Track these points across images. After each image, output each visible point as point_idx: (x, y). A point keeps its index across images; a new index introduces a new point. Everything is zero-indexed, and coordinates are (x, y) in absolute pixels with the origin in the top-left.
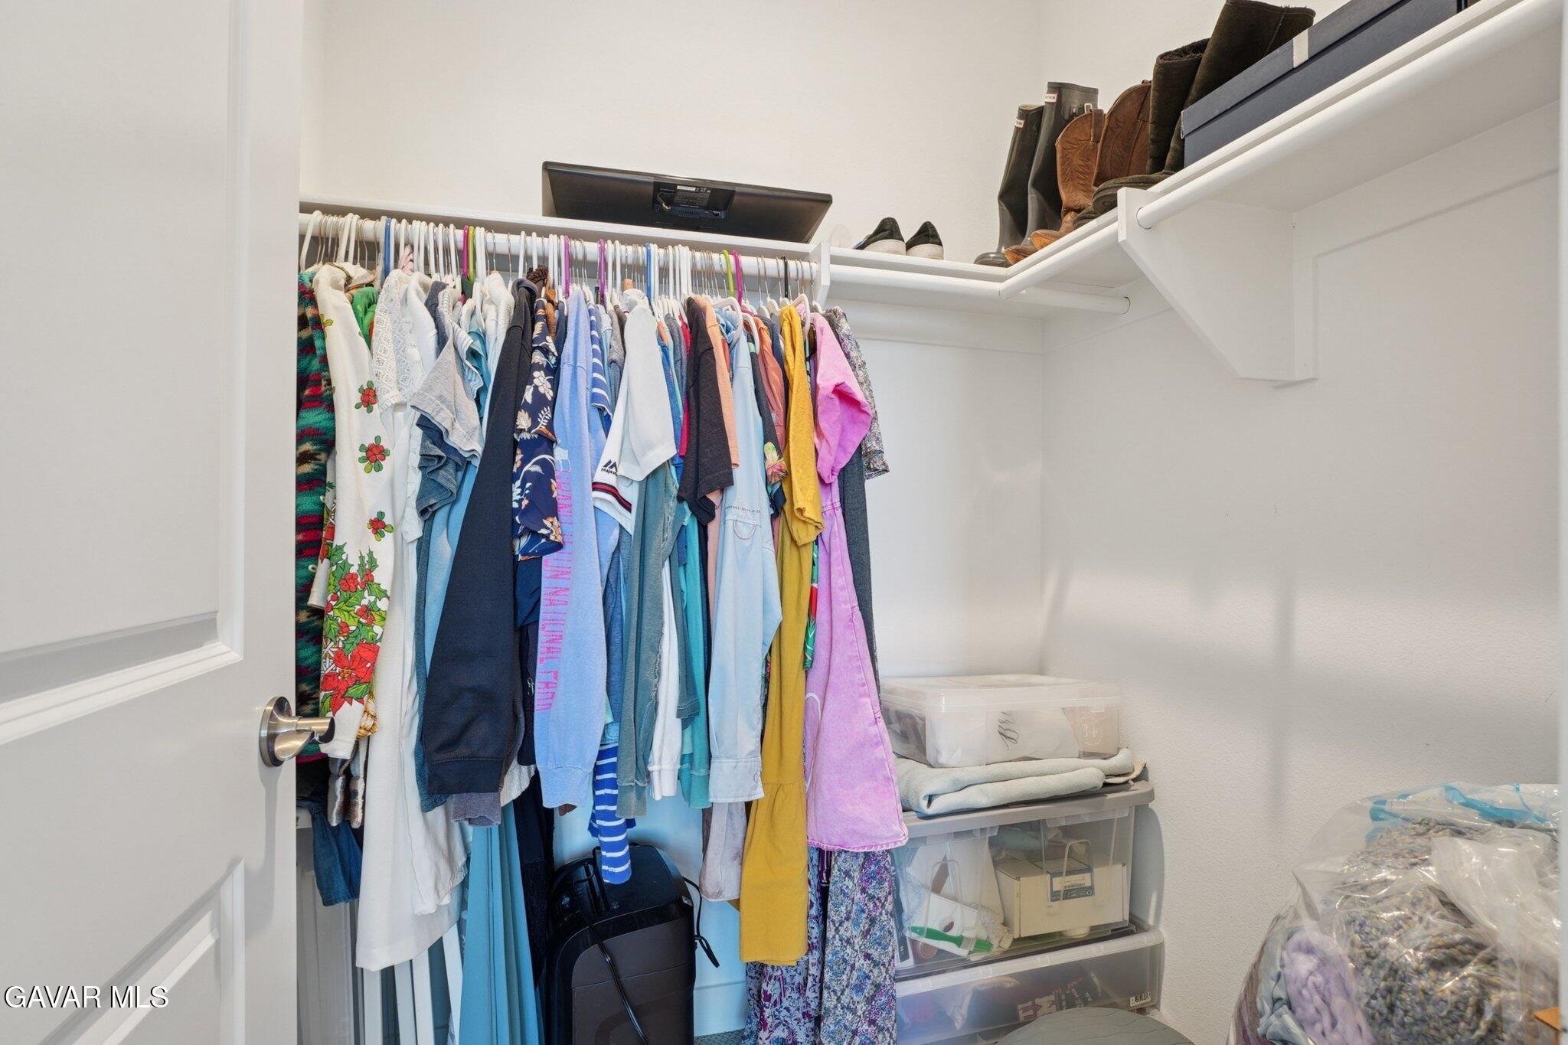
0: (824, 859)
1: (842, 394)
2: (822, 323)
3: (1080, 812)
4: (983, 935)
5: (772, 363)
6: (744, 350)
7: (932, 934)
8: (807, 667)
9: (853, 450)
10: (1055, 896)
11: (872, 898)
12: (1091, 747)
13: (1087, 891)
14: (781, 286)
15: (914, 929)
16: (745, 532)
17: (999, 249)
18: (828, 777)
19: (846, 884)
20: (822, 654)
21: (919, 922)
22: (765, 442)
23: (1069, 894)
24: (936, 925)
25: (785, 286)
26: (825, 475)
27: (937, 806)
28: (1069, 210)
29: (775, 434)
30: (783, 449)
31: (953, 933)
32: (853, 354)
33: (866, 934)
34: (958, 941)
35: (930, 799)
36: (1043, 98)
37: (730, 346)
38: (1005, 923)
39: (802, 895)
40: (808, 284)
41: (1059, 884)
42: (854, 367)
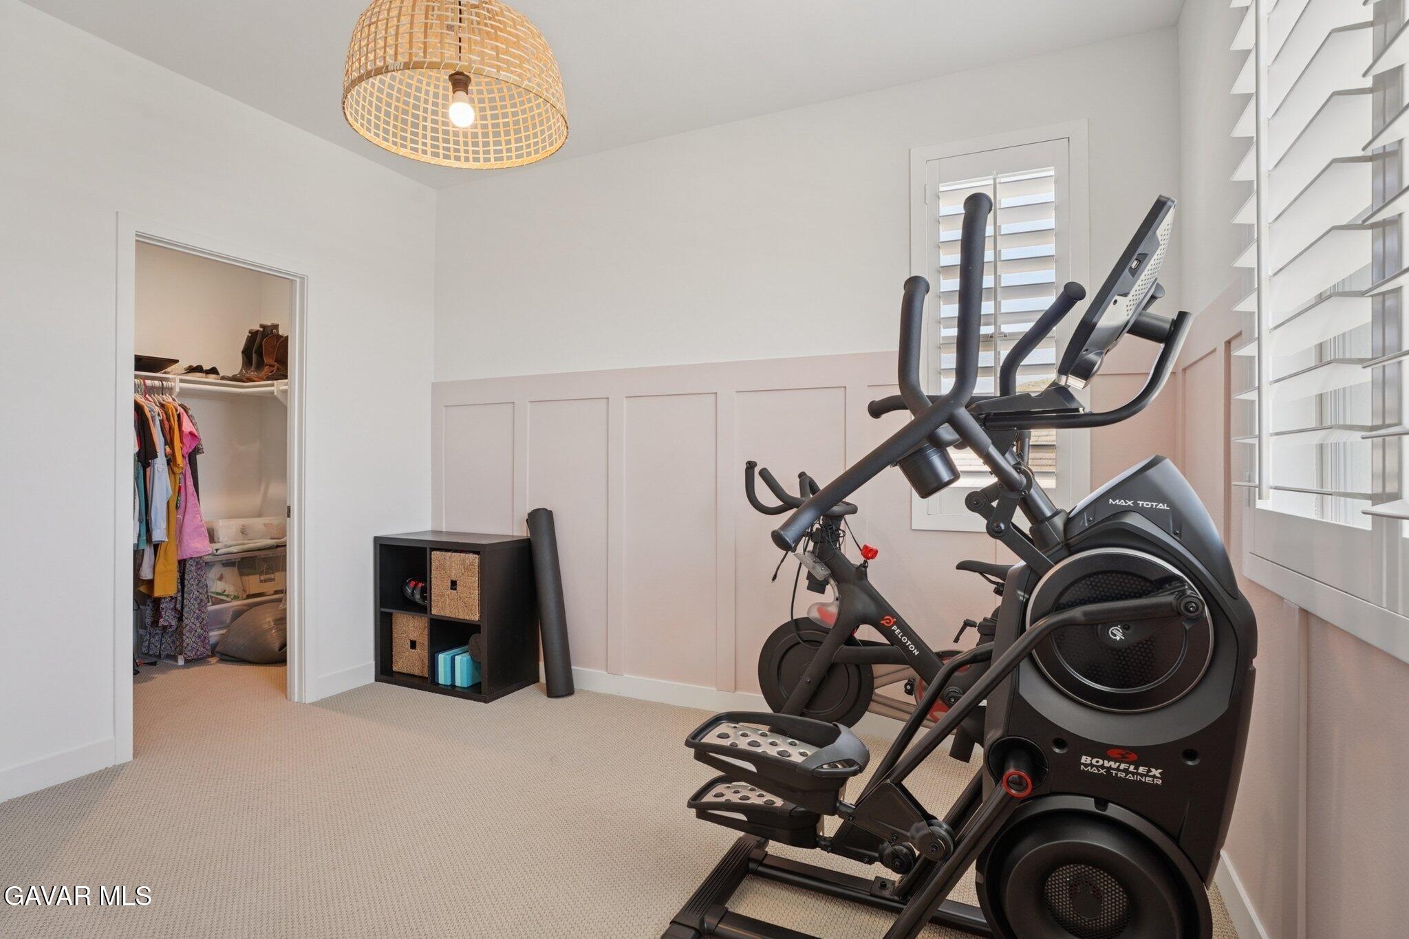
0: (182, 563)
1: (191, 434)
2: (181, 410)
3: (270, 553)
4: (236, 594)
5: (166, 422)
6: (157, 419)
7: (218, 594)
8: (177, 508)
9: (193, 448)
10: (261, 581)
11: (199, 575)
12: (274, 536)
13: (272, 580)
14: (160, 391)
15: (212, 592)
16: (160, 470)
17: (241, 370)
18: (186, 537)
19: (191, 567)
20: (183, 504)
21: (213, 590)
22: (165, 445)
23: (265, 581)
24: (219, 591)
25: (162, 390)
26: (185, 454)
27: (219, 552)
28: (267, 365)
29: (169, 442)
30: (172, 448)
31: (226, 593)
32: (193, 421)
33: (197, 585)
34: (227, 596)
35: (217, 550)
36: (257, 328)
37: (153, 417)
38: (244, 590)
39: (175, 575)
40: (171, 390)
41: (262, 578)
42: (193, 425)
